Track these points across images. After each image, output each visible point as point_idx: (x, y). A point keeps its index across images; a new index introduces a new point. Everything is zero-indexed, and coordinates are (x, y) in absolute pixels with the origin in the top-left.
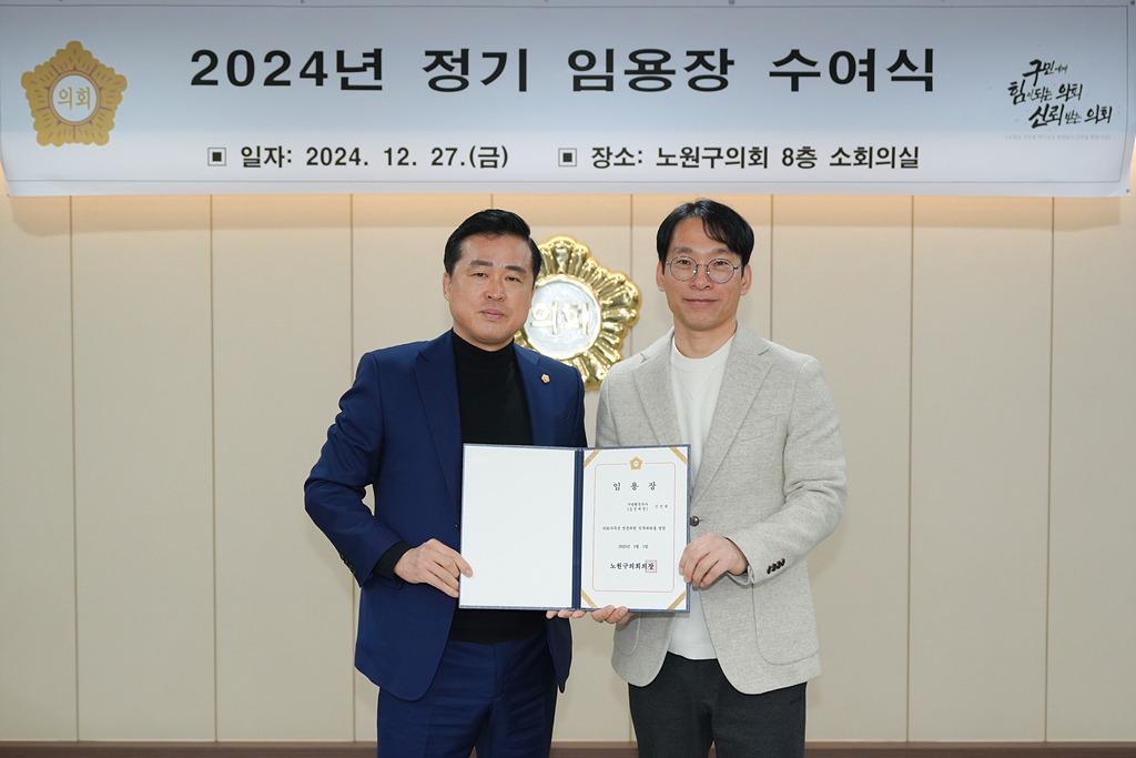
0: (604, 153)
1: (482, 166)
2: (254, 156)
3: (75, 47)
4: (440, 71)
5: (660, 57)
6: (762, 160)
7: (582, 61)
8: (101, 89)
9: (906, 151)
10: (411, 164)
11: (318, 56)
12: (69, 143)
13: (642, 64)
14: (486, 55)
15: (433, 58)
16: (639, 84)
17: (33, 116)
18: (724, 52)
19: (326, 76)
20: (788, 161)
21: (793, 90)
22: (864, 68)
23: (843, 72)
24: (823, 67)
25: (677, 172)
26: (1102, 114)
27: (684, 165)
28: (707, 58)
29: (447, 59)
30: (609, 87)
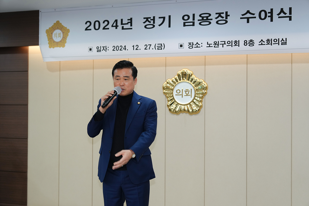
0: (191, 44)
1: (158, 49)
2: (99, 49)
3: (58, 22)
4: (147, 23)
5: (208, 15)
6: (238, 44)
7: (186, 18)
8: (64, 33)
9: (283, 40)
10: (139, 49)
11: (116, 21)
12: (56, 47)
13: (203, 17)
14: (160, 18)
15: (146, 20)
16: (202, 24)
17: (48, 41)
18: (227, 13)
19: (118, 26)
20: (246, 44)
21: (247, 23)
22: (270, 15)
23: (263, 17)
24: (257, 15)
25: (212, 49)
27: (215, 47)
28: (222, 15)
29: (149, 20)
30: (193, 25)
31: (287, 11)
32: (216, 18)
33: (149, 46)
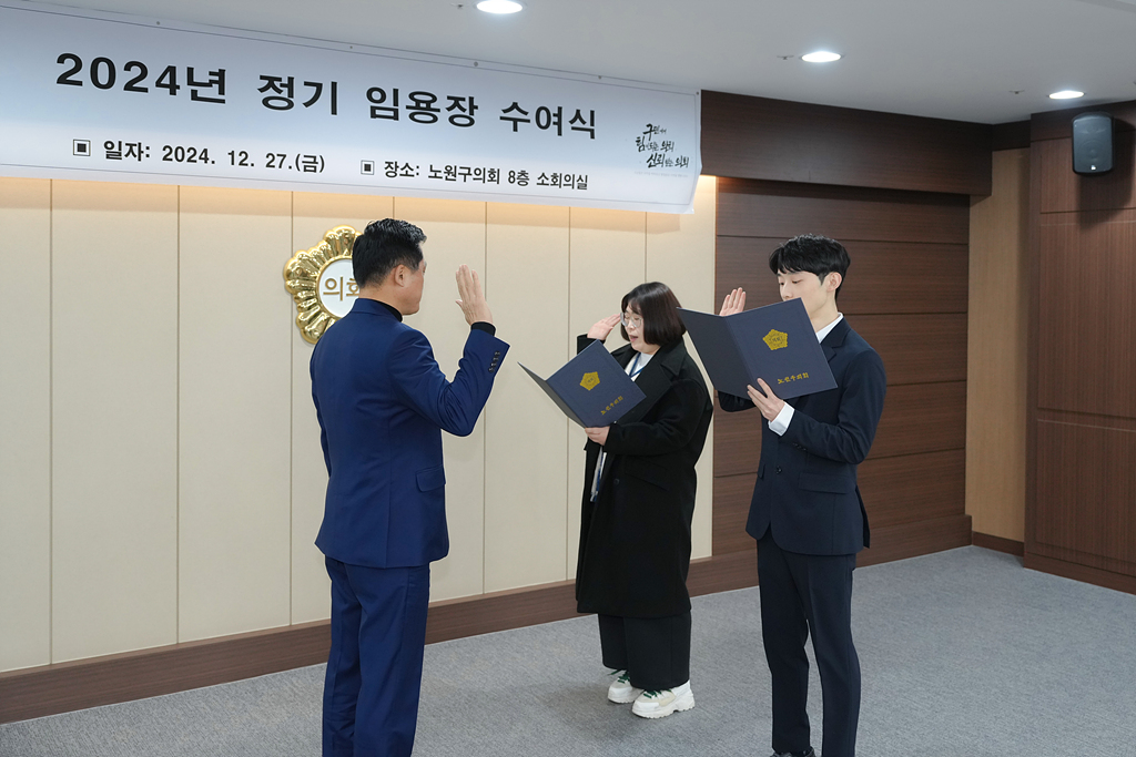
0: (393, 166)
1: (305, 170)
2: (116, 149)
4: (271, 92)
5: (430, 98)
7: (376, 95)
9: (580, 178)
11: (171, 70)
13: (418, 102)
14: (306, 84)
16: (416, 117)
18: (471, 99)
20: (512, 180)
22: (555, 119)
23: (543, 121)
26: (683, 162)
29: (277, 84)
30: (396, 117)
32: (449, 109)
33: (278, 159)
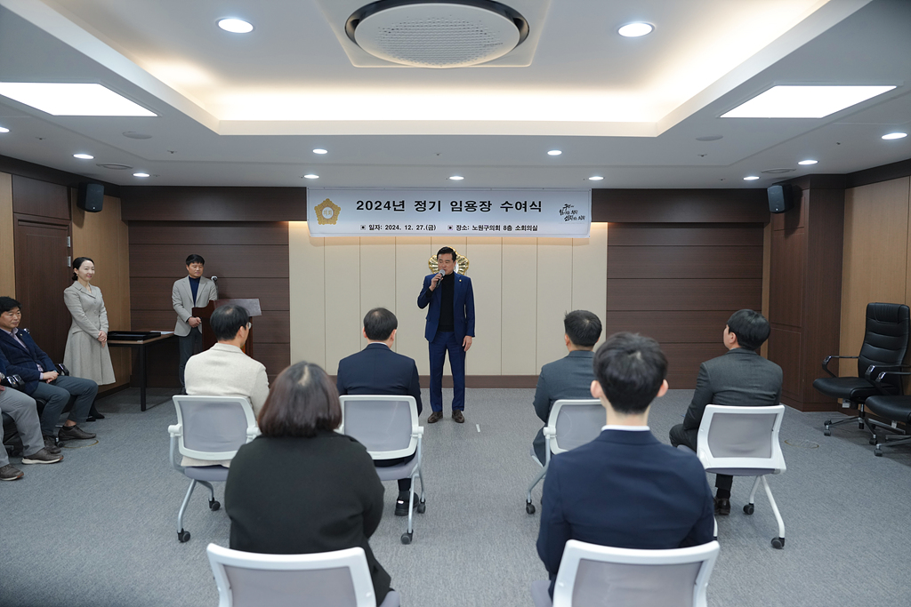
0: (459, 227)
1: (429, 230)
2: (372, 227)
3: (328, 200)
4: (419, 206)
5: (473, 203)
6: (499, 229)
7: (454, 204)
8: (334, 211)
9: (534, 226)
10: (411, 229)
11: (388, 202)
12: (326, 224)
13: (469, 205)
14: (430, 202)
15: (417, 203)
16: (468, 210)
17: (317, 217)
18: (489, 202)
19: (390, 207)
20: (505, 229)
21: (506, 211)
22: (524, 206)
24: (514, 206)
25: (477, 232)
26: (582, 218)
27: (479, 230)
28: (485, 203)
29: (420, 203)
30: (461, 210)
31: (537, 204)
32: (481, 206)
33: (420, 227)
